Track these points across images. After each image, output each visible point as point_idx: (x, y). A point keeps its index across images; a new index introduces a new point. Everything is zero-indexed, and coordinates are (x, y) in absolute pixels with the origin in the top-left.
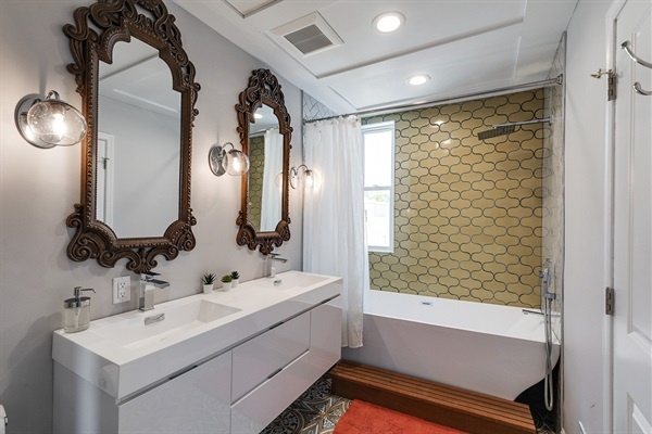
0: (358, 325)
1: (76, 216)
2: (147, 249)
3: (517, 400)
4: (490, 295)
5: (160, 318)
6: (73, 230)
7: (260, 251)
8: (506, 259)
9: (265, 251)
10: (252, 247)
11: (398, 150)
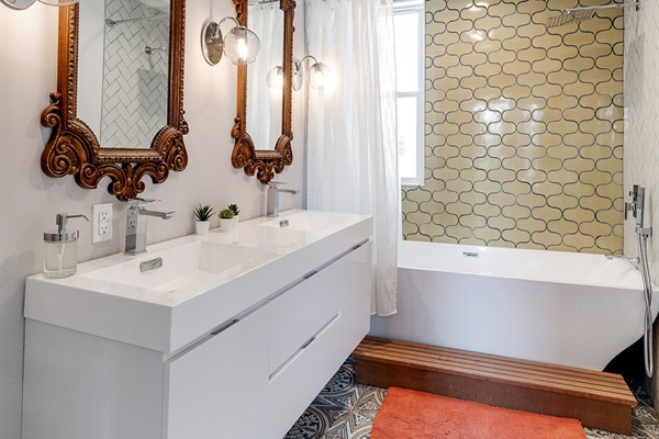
0: (391, 283)
1: (54, 111)
2: (133, 165)
3: (608, 369)
4: (557, 239)
5: (157, 263)
6: (48, 131)
7: (259, 176)
8: (578, 190)
9: (265, 179)
10: (249, 171)
11: (430, 40)
